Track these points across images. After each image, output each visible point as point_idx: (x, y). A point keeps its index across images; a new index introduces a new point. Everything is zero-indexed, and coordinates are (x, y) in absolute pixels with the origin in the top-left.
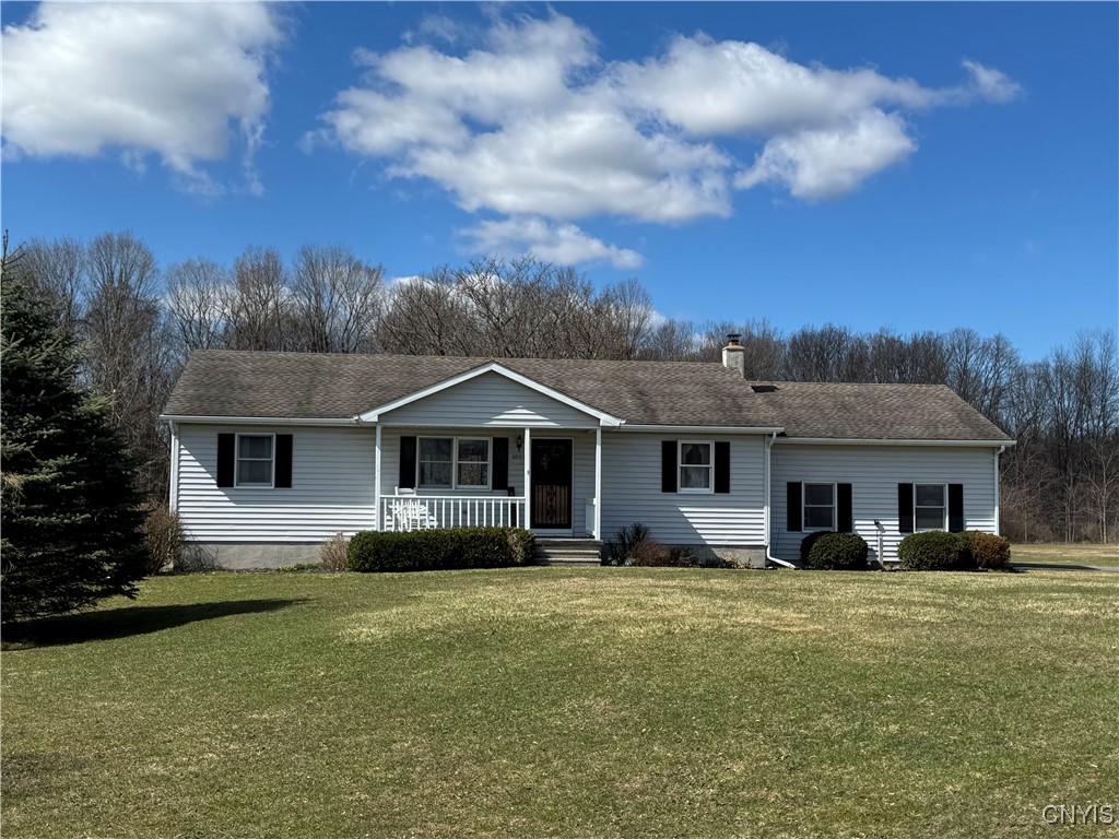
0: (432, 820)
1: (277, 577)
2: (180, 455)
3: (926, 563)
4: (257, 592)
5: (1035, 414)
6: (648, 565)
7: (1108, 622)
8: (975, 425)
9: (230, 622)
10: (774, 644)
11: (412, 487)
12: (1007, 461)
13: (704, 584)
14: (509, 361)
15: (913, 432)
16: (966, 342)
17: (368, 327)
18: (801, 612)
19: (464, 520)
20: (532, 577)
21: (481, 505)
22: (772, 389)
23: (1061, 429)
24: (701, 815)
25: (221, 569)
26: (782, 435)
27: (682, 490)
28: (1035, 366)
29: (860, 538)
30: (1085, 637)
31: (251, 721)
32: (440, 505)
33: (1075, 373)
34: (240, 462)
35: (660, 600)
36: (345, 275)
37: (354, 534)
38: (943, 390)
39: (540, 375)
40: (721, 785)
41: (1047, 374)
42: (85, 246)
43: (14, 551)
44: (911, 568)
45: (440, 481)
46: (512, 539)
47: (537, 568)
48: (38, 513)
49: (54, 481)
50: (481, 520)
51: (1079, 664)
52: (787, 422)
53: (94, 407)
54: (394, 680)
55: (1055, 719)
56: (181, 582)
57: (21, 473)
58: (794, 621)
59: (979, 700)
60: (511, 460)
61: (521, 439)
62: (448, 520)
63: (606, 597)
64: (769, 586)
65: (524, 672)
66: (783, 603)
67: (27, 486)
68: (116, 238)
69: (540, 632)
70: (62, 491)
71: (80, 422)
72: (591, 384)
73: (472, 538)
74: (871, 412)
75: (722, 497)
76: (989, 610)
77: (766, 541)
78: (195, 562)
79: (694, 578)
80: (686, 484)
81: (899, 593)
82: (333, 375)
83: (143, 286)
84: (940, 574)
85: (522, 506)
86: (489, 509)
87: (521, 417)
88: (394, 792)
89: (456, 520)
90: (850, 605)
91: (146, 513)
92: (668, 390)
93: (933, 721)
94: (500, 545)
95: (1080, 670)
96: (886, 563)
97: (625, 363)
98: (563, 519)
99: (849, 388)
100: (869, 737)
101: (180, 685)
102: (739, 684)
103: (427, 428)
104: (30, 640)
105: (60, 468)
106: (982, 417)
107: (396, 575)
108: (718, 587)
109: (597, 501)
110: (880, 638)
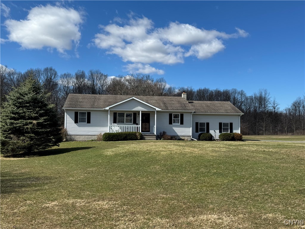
0: (127, 187)
1: (88, 142)
2: (67, 116)
3: (225, 139)
4: (84, 145)
5: (250, 107)
6: (166, 140)
7: (260, 151)
8: (235, 110)
10: (192, 155)
11: (116, 123)
12: (242, 118)
13: (178, 144)
14: (136, 96)
15: (222, 111)
16: (235, 91)
17: (104, 88)
18: (198, 149)
19: (127, 130)
20: (142, 142)
21: (131, 127)
22: (193, 102)
23: (255, 110)
24: (178, 186)
25: (75, 140)
26: (195, 112)
27: (173, 124)
28: (250, 97)
29: (211, 134)
30: (254, 154)
31: (88, 170)
32: (122, 127)
33: (258, 98)
34: (79, 118)
35: (169, 147)
36: (99, 76)
37: (104, 133)
38: (229, 103)
39: (143, 99)
40: (182, 181)
41: (252, 98)
42: (42, 70)
43: (35, 136)
44: (222, 140)
45: (122, 122)
46: (137, 134)
47: (143, 140)
48: (40, 129)
49: (43, 122)
50: (131, 130)
51: (253, 159)
52: (196, 109)
53: (51, 107)
54: (116, 163)
55: (246, 169)
56: (68, 143)
57: (36, 120)
58: (197, 151)
59: (232, 166)
60: (137, 118)
61: (139, 113)
62: (124, 130)
63: (158, 146)
64: (191, 144)
65: (142, 161)
66: (194, 147)
67: (38, 123)
68: (49, 68)
69: (145, 153)
70: (45, 124)
71: (48, 110)
72: (154, 101)
73: (129, 134)
74: (213, 107)
75: (182, 125)
76: (236, 149)
77: (191, 135)
78: (70, 139)
79: (176, 142)
80: (174, 123)
81: (218, 145)
82: (99, 99)
83: (55, 79)
85: (139, 127)
87: (140, 109)
88: (119, 182)
89: (125, 130)
90: (208, 148)
91: (62, 129)
92: (170, 103)
93: (223, 170)
94: (135, 135)
95: (253, 160)
96: (216, 139)
97: (161, 97)
98: (148, 130)
99: (209, 102)
100: (210, 172)
101: (72, 164)
102: (185, 163)
103: (119, 111)
105: (44, 119)
106: (237, 108)
107: (113, 142)
108: (181, 144)
109: (155, 126)
110: (214, 154)
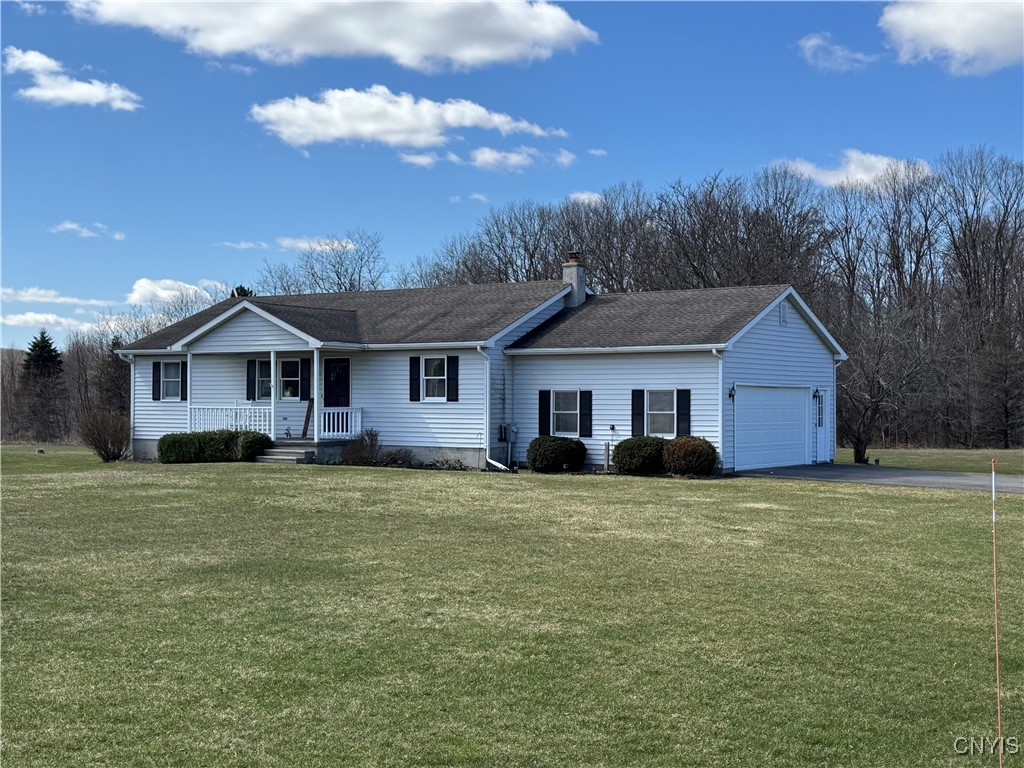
2: (135, 378)
11: (254, 399)
27: (424, 400)
75: (452, 405)
77: (485, 445)
85: (270, 414)
87: (268, 343)
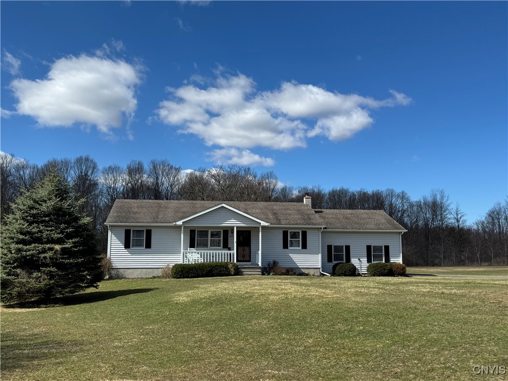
0: (212, 357)
1: (146, 280)
2: (111, 237)
3: (377, 274)
4: (140, 286)
5: (417, 220)
7: (435, 293)
8: (393, 225)
9: (132, 296)
10: (322, 301)
11: (194, 247)
12: (405, 237)
13: (298, 281)
14: (228, 202)
15: (371, 227)
16: (391, 193)
17: (175, 189)
18: (332, 291)
19: (213, 260)
20: (238, 280)
21: (219, 254)
22: (322, 212)
23: (426, 225)
24: (298, 355)
25: (125, 278)
26: (325, 228)
27: (290, 248)
28: (416, 202)
29: (353, 265)
30: (427, 298)
31: (146, 329)
32: (204, 254)
33: (431, 204)
34: (133, 239)
35: (283, 287)
36: (167, 170)
37: (173, 265)
38: (382, 212)
39: (239, 207)
40: (305, 346)
41: (420, 205)
42: (72, 161)
43: (57, 272)
44: (372, 276)
45: (204, 245)
46: (230, 266)
47: (240, 276)
48: (65, 259)
49: (71, 247)
50: (219, 259)
51: (424, 307)
52: (327, 223)
53: (86, 221)
54: (193, 315)
55: (414, 324)
56: (112, 283)
57: (60, 245)
58: (329, 294)
59: (390, 319)
60: (229, 238)
61: (233, 230)
62: (207, 259)
63: (264, 286)
64: (321, 282)
65: (238, 311)
66: (326, 288)
67: (62, 249)
68: (84, 158)
69: (242, 298)
70: (74, 251)
71: (80, 226)
72: (258, 211)
73: (216, 266)
74: (356, 220)
75: (304, 250)
76: (396, 289)
77: (320, 266)
78: (117, 276)
79: (295, 279)
80: (291, 246)
81: (366, 284)
82: (166, 208)
83: (93, 175)
84: (381, 278)
85: (233, 254)
86: (222, 255)
87: (233, 223)
88: (198, 350)
89: (210, 259)
90: (349, 288)
91: (103, 258)
92: (284, 213)
93: (374, 326)
94: (226, 268)
95: (424, 309)
96: (362, 274)
97: (269, 203)
98: (248, 259)
100: (353, 331)
101: (119, 318)
102: (311, 314)
103: (199, 227)
104: (62, 304)
105: (73, 243)
106: (396, 222)
107: (189, 279)
108: (303, 282)
109: (260, 252)
110: (358, 299)
